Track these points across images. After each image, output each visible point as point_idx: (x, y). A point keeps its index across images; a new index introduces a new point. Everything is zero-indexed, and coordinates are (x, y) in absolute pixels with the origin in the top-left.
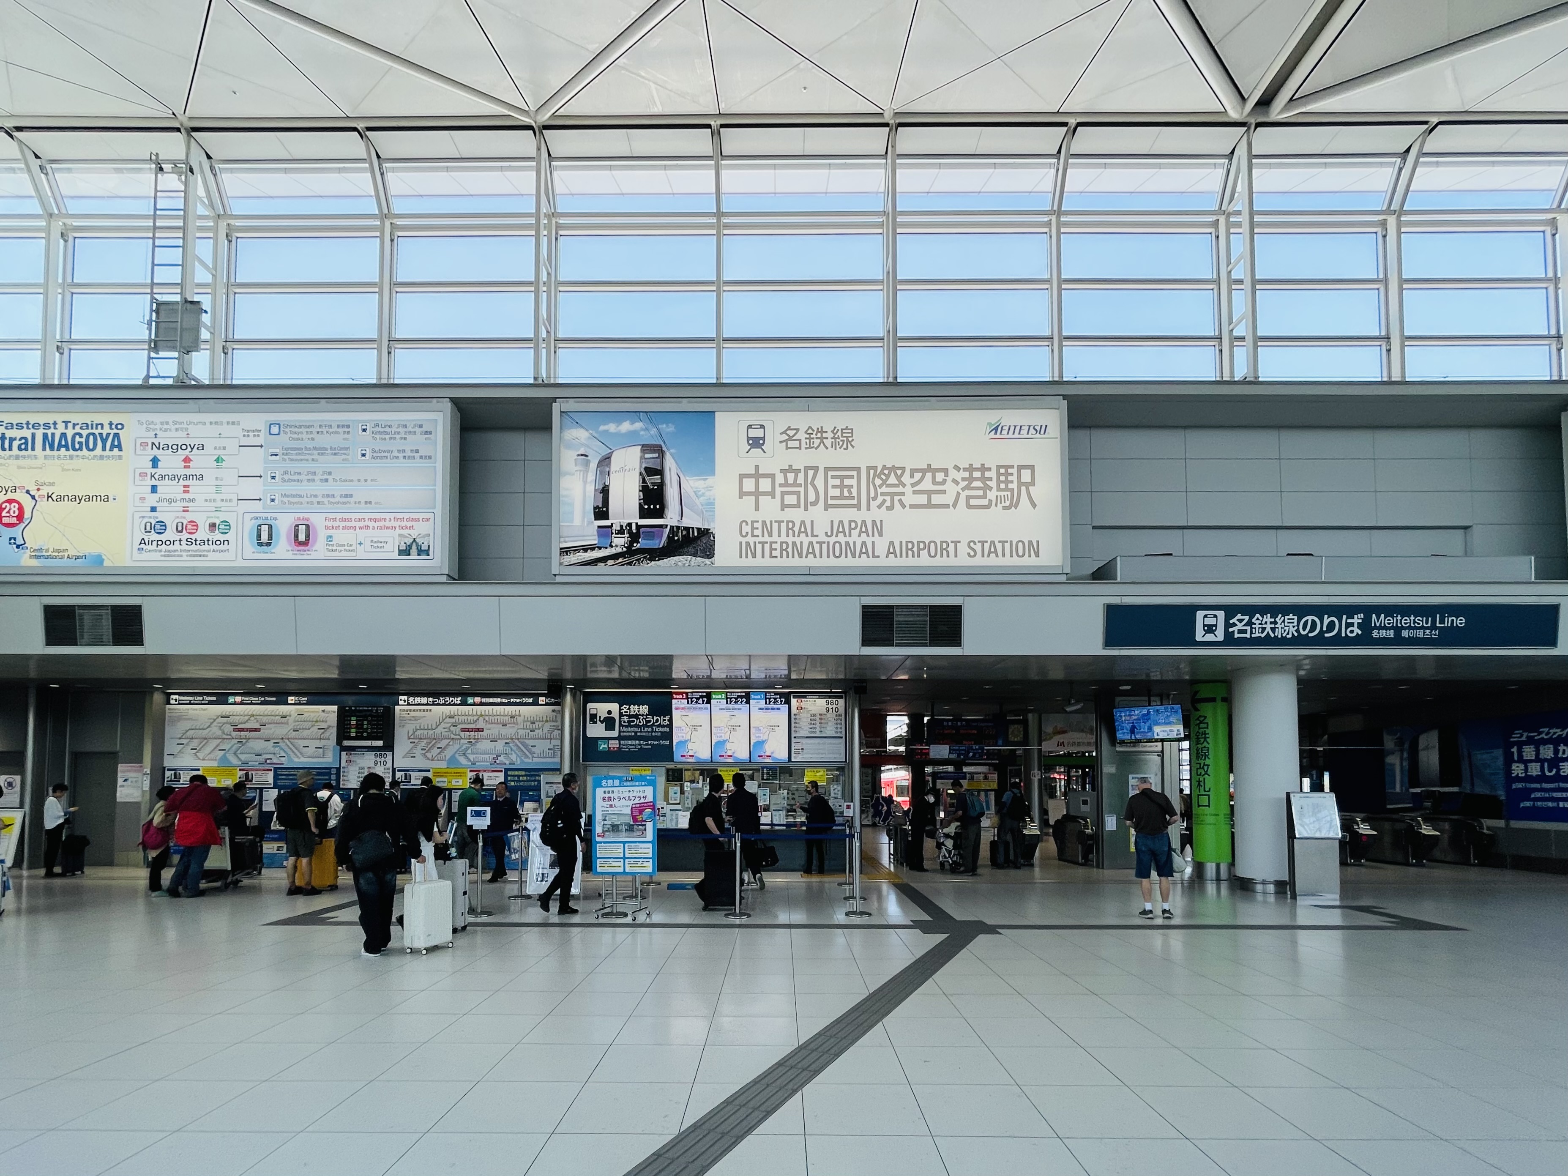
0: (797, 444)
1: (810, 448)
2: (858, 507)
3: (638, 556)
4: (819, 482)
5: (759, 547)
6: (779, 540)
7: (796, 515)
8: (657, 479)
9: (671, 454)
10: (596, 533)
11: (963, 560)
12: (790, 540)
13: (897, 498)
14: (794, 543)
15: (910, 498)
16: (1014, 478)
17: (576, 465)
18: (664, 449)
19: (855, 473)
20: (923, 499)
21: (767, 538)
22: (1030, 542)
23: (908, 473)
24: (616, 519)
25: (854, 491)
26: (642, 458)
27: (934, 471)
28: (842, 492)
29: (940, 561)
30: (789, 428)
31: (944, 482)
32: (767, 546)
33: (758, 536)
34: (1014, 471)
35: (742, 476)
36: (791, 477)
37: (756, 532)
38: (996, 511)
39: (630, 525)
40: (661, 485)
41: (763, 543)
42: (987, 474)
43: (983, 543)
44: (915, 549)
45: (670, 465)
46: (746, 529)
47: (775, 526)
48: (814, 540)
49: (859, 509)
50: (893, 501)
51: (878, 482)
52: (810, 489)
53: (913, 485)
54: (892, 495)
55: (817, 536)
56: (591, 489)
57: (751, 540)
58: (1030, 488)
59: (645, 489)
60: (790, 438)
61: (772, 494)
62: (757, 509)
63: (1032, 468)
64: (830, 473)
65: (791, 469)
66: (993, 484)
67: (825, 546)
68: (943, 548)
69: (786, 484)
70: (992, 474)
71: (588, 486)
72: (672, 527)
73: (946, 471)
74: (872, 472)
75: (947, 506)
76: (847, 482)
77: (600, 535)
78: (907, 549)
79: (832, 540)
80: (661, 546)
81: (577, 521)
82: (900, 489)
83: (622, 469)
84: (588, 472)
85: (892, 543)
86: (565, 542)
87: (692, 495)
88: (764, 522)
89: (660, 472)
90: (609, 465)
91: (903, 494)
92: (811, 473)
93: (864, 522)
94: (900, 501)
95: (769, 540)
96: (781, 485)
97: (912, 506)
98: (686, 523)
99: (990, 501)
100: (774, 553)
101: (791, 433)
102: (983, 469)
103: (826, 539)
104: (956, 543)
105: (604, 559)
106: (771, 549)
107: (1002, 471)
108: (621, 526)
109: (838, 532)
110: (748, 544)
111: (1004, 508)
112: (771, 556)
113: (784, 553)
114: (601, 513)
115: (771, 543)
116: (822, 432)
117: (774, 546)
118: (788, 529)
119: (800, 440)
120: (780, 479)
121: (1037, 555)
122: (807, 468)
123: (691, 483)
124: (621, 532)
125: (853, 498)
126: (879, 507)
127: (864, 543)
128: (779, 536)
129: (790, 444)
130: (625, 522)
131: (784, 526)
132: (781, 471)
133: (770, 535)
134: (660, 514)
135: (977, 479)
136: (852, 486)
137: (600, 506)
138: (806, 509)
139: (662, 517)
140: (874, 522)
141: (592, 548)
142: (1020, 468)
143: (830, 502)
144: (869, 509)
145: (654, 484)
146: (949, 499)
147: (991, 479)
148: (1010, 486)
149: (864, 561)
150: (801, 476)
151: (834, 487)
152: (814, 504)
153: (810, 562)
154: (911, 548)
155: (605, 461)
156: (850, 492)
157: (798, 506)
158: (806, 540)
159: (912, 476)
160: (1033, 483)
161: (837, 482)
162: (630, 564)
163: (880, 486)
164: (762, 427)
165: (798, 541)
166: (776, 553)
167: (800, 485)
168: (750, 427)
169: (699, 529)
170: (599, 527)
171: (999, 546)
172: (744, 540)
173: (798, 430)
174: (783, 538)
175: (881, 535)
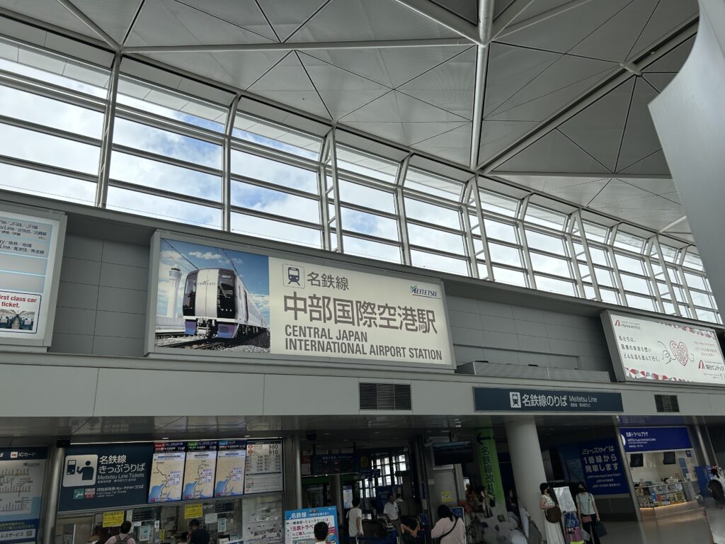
0: (317, 283)
1: (325, 286)
2: (353, 323)
3: (216, 343)
4: (331, 306)
5: (298, 342)
6: (310, 339)
7: (319, 325)
8: (230, 292)
9: (240, 278)
10: (184, 324)
11: (407, 359)
12: (317, 340)
13: (372, 321)
14: (319, 342)
15: (379, 322)
16: (425, 316)
17: (170, 275)
18: (235, 273)
19: (350, 304)
20: (385, 323)
21: (302, 338)
22: (437, 351)
23: (376, 307)
24: (200, 317)
25: (350, 314)
26: (220, 277)
27: (390, 308)
28: (344, 314)
29: (396, 359)
30: (313, 273)
31: (394, 315)
32: (303, 343)
33: (297, 336)
34: (425, 313)
35: (286, 298)
36: (315, 301)
37: (296, 333)
38: (420, 333)
39: (210, 321)
40: (233, 297)
41: (301, 341)
42: (414, 313)
43: (416, 349)
44: (384, 351)
45: (239, 283)
46: (290, 330)
47: (307, 330)
48: (331, 341)
49: (354, 325)
50: (371, 322)
51: (362, 310)
52: (326, 309)
53: (380, 314)
54: (370, 318)
55: (332, 338)
56: (181, 294)
57: (293, 338)
58: (434, 323)
59: (221, 297)
60: (314, 279)
61: (304, 310)
62: (296, 318)
63: (432, 312)
64: (337, 302)
65: (314, 297)
66: (417, 318)
67: (336, 345)
68: (398, 351)
69: (312, 305)
70: (415, 313)
71: (179, 291)
72: (241, 325)
73: (394, 308)
74: (359, 304)
75: (396, 328)
76: (346, 308)
77: (187, 326)
78: (380, 351)
79: (341, 341)
80: (233, 337)
81: (170, 315)
82: (374, 316)
83: (205, 283)
84: (179, 281)
85: (372, 346)
86: (160, 329)
87: (254, 305)
88: (300, 328)
89: (233, 288)
90: (196, 278)
91: (375, 319)
92: (326, 300)
93: (357, 332)
94: (374, 322)
95: (304, 338)
96: (310, 306)
97: (381, 326)
98: (251, 323)
99: (417, 327)
100: (308, 347)
101: (314, 276)
102: (411, 310)
103: (337, 341)
104: (404, 348)
105: (190, 344)
106: (306, 345)
107: (420, 312)
108: (204, 321)
109: (343, 337)
110: (291, 340)
111: (424, 332)
112: (306, 349)
113: (314, 348)
114: (189, 309)
115: (306, 341)
116: (331, 278)
117: (307, 343)
118: (315, 333)
119: (319, 281)
120: (309, 302)
121: (441, 359)
122: (324, 298)
123: (254, 298)
124: (204, 325)
125: (350, 318)
126: (364, 324)
127: (358, 345)
128: (310, 336)
129: (314, 282)
130: (207, 318)
131: (312, 330)
132: (310, 297)
133: (305, 336)
134: (233, 315)
135: (410, 315)
136: (349, 311)
137: (188, 305)
138: (325, 322)
139: (234, 318)
140: (362, 333)
141: (181, 335)
142: (428, 311)
143: (338, 319)
144: (359, 325)
145: (228, 295)
146: (397, 324)
147: (415, 316)
148: (425, 320)
149: (358, 356)
150: (321, 302)
151: (339, 310)
152: (330, 319)
153: (328, 354)
154: (383, 350)
155: (193, 276)
156: (348, 315)
157: (320, 319)
158: (326, 341)
159: (379, 310)
160: (434, 320)
161: (341, 308)
162: (210, 348)
163: (364, 313)
164: (297, 270)
165: (321, 340)
166: (309, 347)
167: (320, 307)
168: (290, 269)
169: (259, 328)
170: (187, 320)
171: (423, 352)
172: (289, 338)
173: (318, 275)
174: (312, 338)
175: (366, 341)
